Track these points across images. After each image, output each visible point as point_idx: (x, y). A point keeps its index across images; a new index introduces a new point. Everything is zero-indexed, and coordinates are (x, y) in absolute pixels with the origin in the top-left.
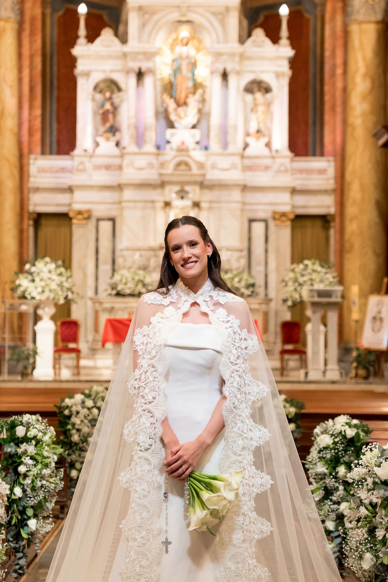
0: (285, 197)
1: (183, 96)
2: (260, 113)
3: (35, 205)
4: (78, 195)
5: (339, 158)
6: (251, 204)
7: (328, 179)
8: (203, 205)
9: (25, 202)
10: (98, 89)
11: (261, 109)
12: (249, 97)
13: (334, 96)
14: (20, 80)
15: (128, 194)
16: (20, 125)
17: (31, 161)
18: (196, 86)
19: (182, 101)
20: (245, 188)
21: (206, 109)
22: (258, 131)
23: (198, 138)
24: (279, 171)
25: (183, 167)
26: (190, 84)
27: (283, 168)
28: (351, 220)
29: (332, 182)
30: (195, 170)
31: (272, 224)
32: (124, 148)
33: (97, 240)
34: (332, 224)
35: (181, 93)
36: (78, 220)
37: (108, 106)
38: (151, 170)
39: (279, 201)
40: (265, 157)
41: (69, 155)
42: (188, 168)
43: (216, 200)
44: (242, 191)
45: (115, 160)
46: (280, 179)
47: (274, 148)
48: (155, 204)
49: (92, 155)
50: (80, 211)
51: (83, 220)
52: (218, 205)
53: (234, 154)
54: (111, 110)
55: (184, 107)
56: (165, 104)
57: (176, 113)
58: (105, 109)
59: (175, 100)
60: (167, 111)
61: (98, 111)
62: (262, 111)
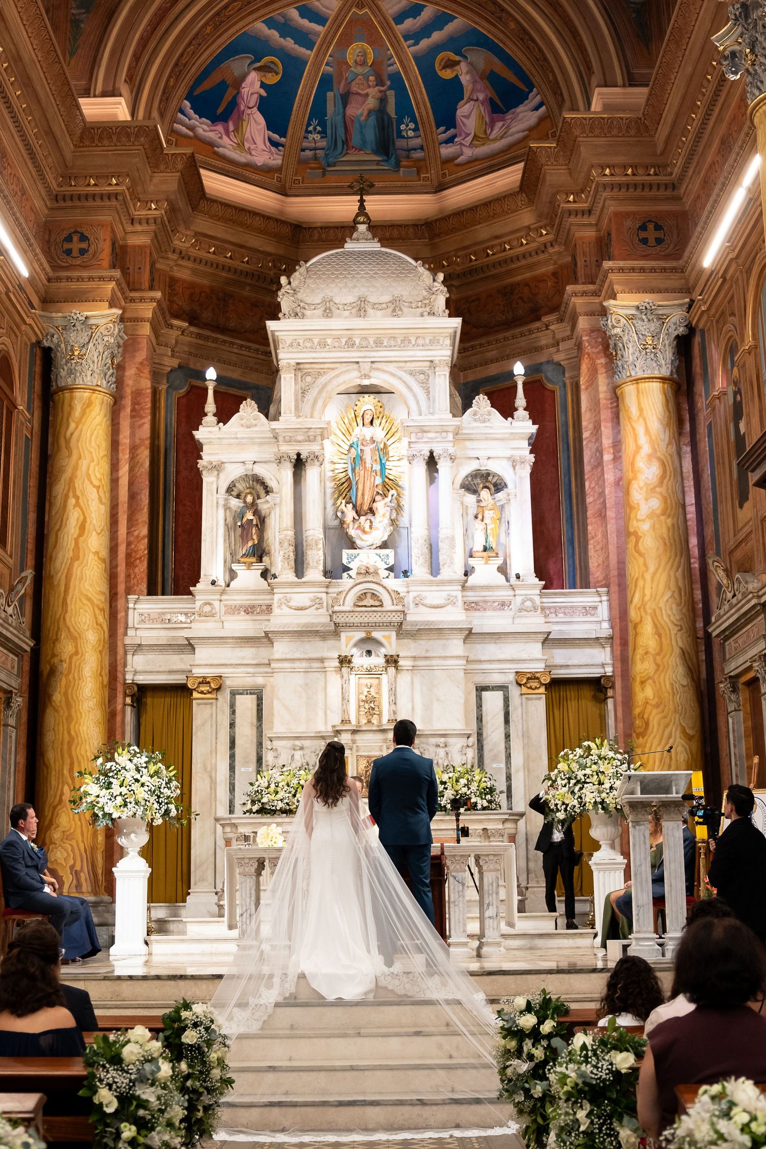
0: (535, 650)
1: (367, 499)
2: (487, 521)
3: (136, 673)
4: (203, 654)
5: (614, 588)
6: (480, 661)
7: (600, 622)
8: (401, 662)
9: (120, 668)
10: (235, 493)
11: (488, 514)
12: (471, 499)
13: (602, 494)
14: (114, 482)
15: (281, 649)
16: (113, 549)
17: (131, 605)
18: (388, 486)
19: (366, 507)
20: (469, 635)
21: (404, 521)
22: (485, 549)
23: (391, 562)
24: (520, 610)
25: (369, 601)
26: (378, 481)
27: (528, 604)
28: (643, 683)
29: (606, 625)
30: (388, 605)
31: (514, 692)
32: (275, 577)
33: (232, 725)
34: (610, 693)
35: (363, 495)
36: (202, 692)
37: (249, 516)
38: (318, 609)
39: (524, 656)
40: (498, 587)
41: (190, 593)
42: (377, 603)
43: (424, 654)
44: (465, 640)
45: (261, 597)
46: (525, 620)
47: (513, 573)
48: (326, 664)
49: (224, 590)
50: (204, 678)
51: (210, 693)
52: (427, 663)
53: (450, 582)
54: (254, 522)
55: (370, 516)
56: (339, 514)
57: (356, 526)
58: (245, 520)
59: (354, 507)
60: (342, 522)
61: (235, 524)
62: (492, 518)
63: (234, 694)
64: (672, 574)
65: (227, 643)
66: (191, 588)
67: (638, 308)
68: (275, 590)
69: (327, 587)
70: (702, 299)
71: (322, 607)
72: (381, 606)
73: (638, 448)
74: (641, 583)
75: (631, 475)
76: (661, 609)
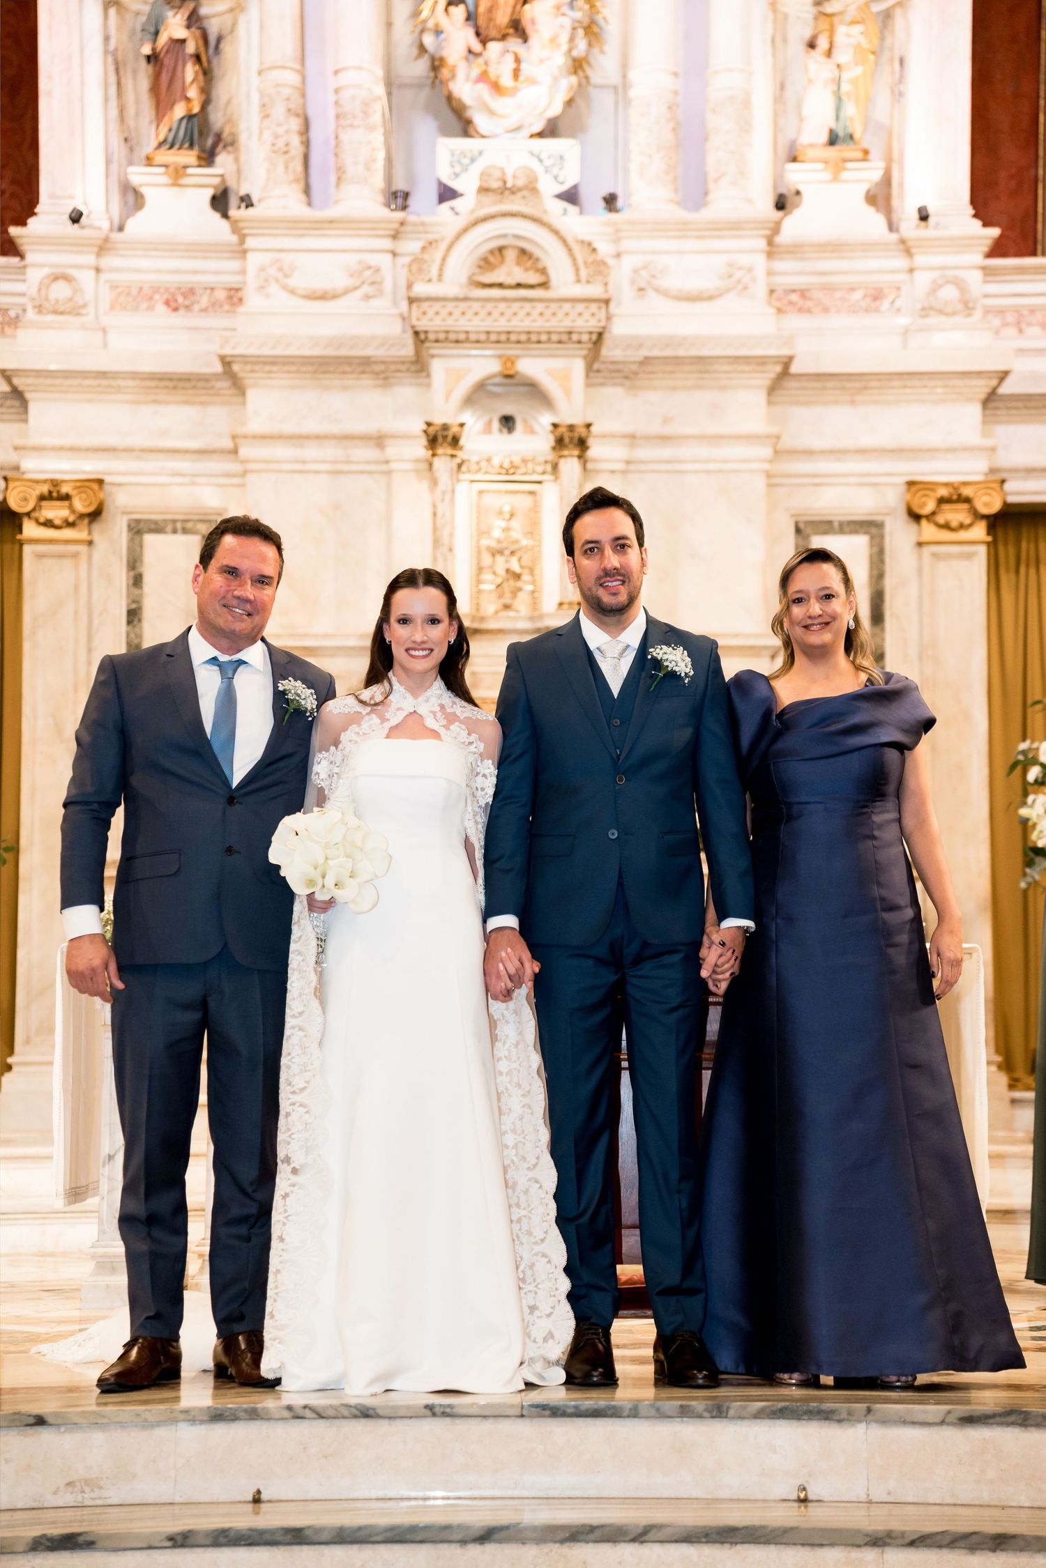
0: (962, 421)
2: (842, 56)
4: (51, 417)
6: (809, 453)
8: (595, 450)
11: (848, 36)
15: (267, 406)
19: (503, 18)
20: (783, 378)
21: (605, 66)
22: (833, 140)
23: (572, 174)
24: (926, 311)
25: (510, 272)
27: (949, 293)
30: (564, 281)
31: (900, 535)
32: (247, 201)
36: (48, 524)
37: (175, 27)
38: (367, 297)
39: (931, 438)
40: (868, 247)
41: (10, 248)
42: (533, 278)
43: (656, 428)
44: (773, 389)
45: (212, 265)
46: (939, 339)
47: (907, 210)
48: (392, 451)
49: (106, 240)
50: (55, 483)
51: (70, 525)
52: (666, 452)
53: (734, 227)
54: (191, 48)
55: (514, 44)
56: (428, 40)
57: (475, 72)
58: (163, 40)
59: (471, 17)
60: (437, 65)
61: (137, 53)
62: (858, 48)
63: (138, 529)
65: (119, 390)
66: (13, 231)
68: (250, 243)
69: (395, 236)
71: (380, 293)
72: (544, 285)
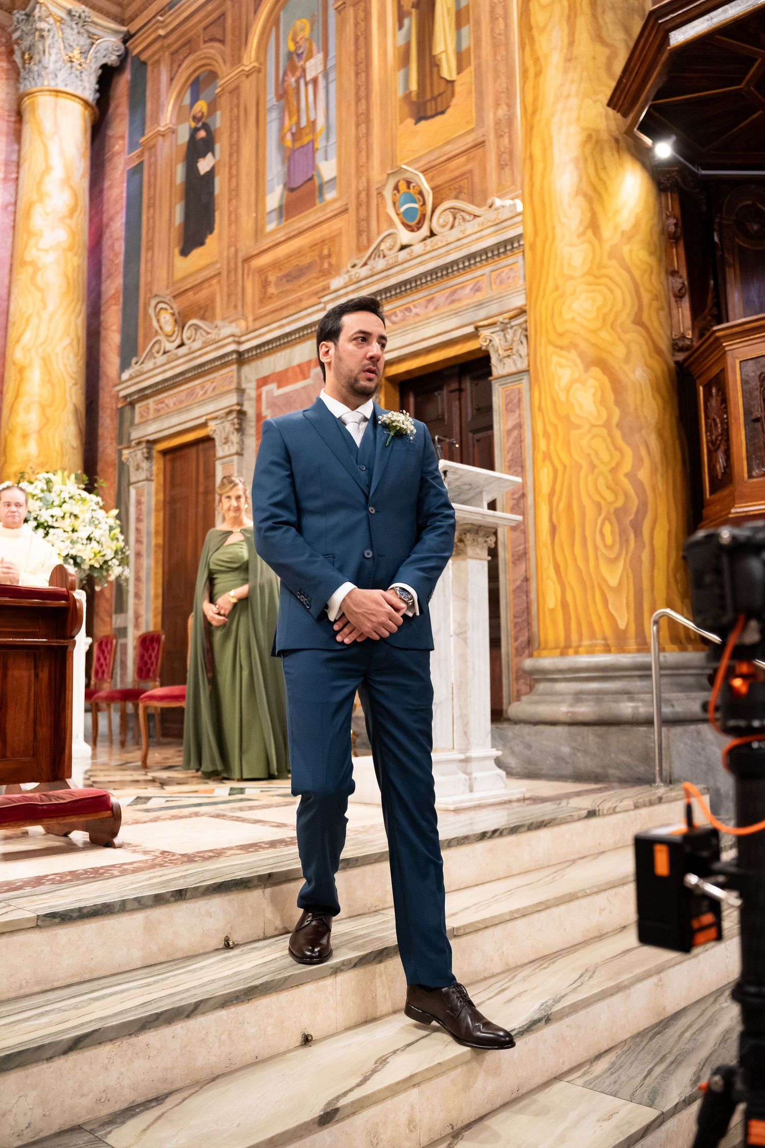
64: (73, 318)
67: (69, 12)
70: (162, 22)
73: (48, 169)
74: (34, 321)
75: (35, 197)
76: (57, 355)
